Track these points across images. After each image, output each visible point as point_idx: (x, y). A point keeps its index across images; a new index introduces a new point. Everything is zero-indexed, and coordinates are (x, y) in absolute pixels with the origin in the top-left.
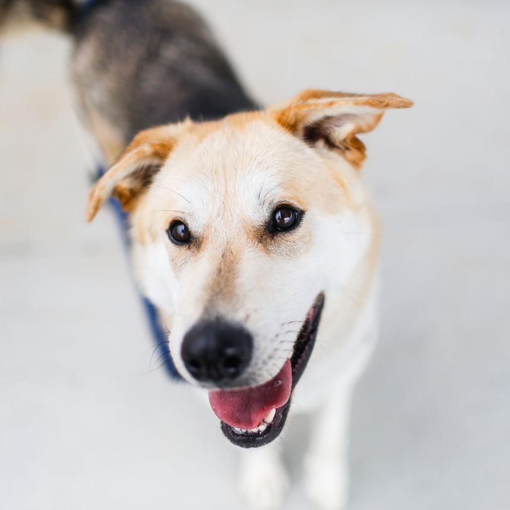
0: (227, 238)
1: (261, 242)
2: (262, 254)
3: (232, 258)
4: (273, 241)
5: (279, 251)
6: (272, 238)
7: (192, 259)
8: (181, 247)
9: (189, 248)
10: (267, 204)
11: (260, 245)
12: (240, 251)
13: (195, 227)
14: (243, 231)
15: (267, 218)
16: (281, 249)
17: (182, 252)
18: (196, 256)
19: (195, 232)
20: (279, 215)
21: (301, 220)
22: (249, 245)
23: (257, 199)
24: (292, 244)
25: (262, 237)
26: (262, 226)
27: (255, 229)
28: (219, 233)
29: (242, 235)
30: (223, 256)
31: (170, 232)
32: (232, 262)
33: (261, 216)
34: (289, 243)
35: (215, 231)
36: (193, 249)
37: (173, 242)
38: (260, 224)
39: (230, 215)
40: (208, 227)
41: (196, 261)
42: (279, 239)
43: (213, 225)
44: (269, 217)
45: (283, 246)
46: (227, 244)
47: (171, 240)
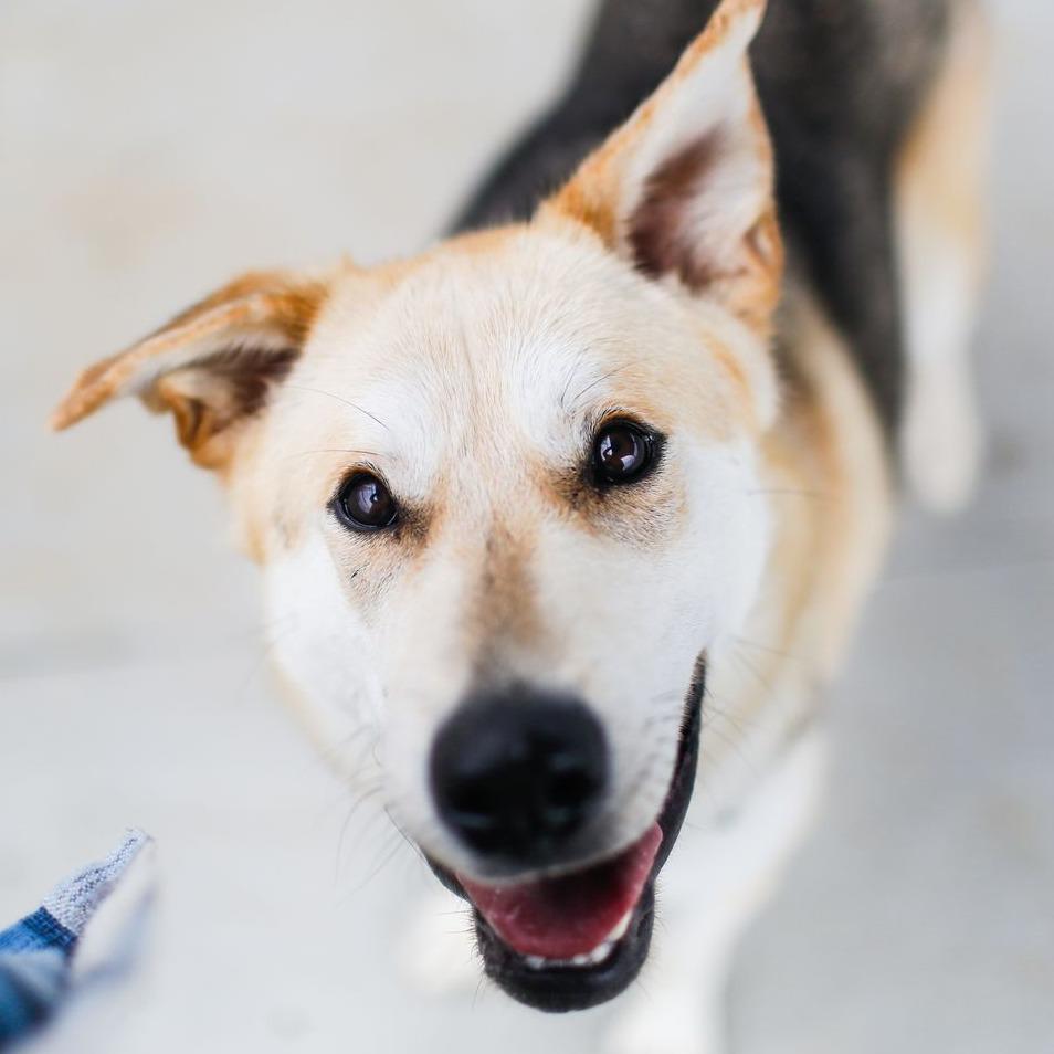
0: (492, 503)
1: (575, 508)
2: (584, 536)
3: (512, 550)
4: (602, 506)
5: (619, 530)
6: (601, 498)
7: (405, 566)
8: (374, 536)
9: (398, 537)
10: (579, 419)
11: (575, 514)
12: (530, 533)
13: (406, 485)
14: (529, 483)
15: (582, 451)
16: (623, 525)
17: (379, 550)
18: (417, 556)
19: (409, 498)
20: (607, 444)
21: (659, 456)
22: (551, 514)
23: (558, 407)
24: (647, 515)
25: (575, 495)
26: (573, 469)
27: (557, 479)
28: (471, 495)
29: (527, 494)
30: (489, 546)
31: (339, 504)
32: (513, 560)
33: (570, 447)
34: (638, 511)
35: (461, 489)
36: (407, 539)
37: (350, 528)
38: (566, 464)
39: (493, 448)
40: (441, 481)
41: (419, 569)
42: (616, 501)
43: (453, 474)
44: (586, 450)
45: (626, 519)
46: (495, 519)
47: (343, 522)
